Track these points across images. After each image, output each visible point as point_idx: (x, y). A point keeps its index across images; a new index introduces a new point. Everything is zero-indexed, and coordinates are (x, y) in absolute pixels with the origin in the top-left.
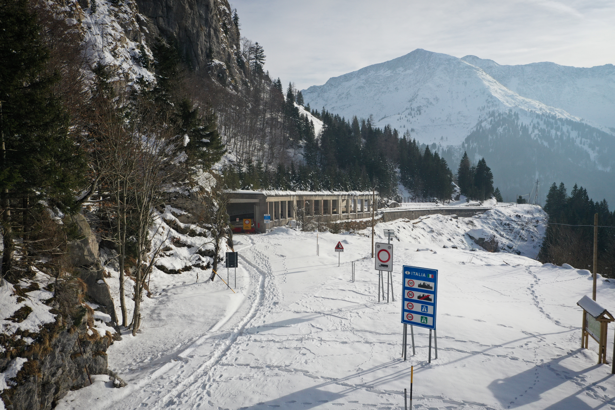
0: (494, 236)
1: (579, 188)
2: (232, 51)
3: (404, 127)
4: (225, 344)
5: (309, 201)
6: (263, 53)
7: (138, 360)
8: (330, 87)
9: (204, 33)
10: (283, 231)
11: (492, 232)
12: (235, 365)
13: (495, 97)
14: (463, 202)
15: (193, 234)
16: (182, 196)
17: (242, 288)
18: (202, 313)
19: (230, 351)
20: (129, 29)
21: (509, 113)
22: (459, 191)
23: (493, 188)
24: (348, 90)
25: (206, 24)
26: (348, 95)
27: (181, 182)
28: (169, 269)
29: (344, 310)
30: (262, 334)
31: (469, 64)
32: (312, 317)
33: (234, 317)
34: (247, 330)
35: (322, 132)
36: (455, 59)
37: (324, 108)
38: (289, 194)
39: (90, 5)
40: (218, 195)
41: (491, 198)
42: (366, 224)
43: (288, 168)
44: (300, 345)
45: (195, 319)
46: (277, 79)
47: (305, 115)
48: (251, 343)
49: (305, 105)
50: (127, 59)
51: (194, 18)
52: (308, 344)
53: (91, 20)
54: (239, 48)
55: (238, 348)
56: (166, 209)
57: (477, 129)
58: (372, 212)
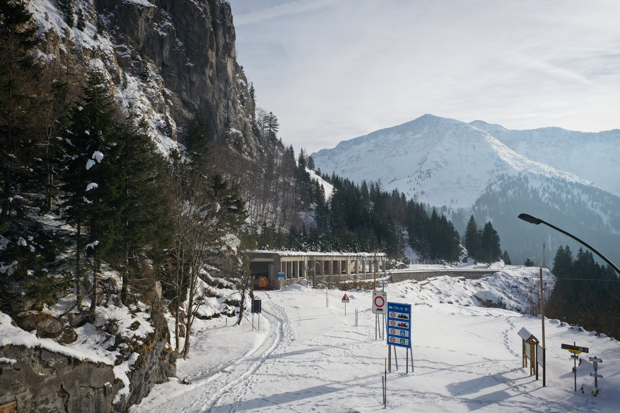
0: (502, 298)
1: (584, 251)
2: (248, 120)
3: (414, 189)
4: (257, 364)
5: (319, 261)
6: (277, 121)
8: (340, 150)
9: (223, 105)
10: (296, 288)
11: (500, 294)
12: (266, 374)
13: (504, 161)
14: (470, 265)
15: (221, 286)
16: (213, 254)
17: (264, 330)
19: (261, 367)
20: (155, 102)
21: (519, 176)
22: (466, 253)
23: (500, 251)
24: (358, 153)
25: (225, 96)
26: (358, 158)
27: (211, 242)
28: (202, 315)
29: (348, 344)
30: (284, 358)
31: (477, 129)
32: (322, 348)
33: (261, 349)
34: (272, 356)
35: (332, 195)
36: (463, 124)
37: (334, 172)
38: (300, 255)
39: (122, 82)
40: (241, 254)
41: (499, 261)
42: (374, 284)
43: (300, 230)
44: (313, 364)
45: (230, 349)
46: (289, 146)
47: (316, 180)
48: (276, 363)
49: (316, 169)
50: (153, 129)
51: (214, 92)
52: (319, 363)
53: (123, 95)
54: (255, 117)
55: (267, 365)
57: (487, 192)
58: (380, 273)
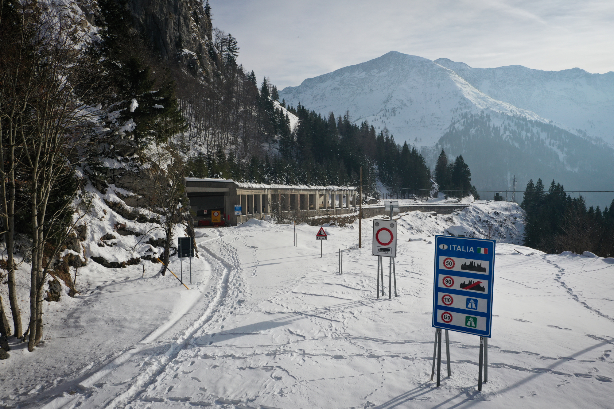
0: (474, 233)
1: (556, 184)
2: (204, 42)
4: (159, 362)
5: (284, 195)
6: (236, 45)
7: (21, 391)
8: (305, 88)
9: (173, 21)
10: (256, 223)
11: (472, 229)
12: (165, 400)
13: (468, 99)
14: (441, 199)
15: (143, 219)
16: (129, 173)
17: (199, 283)
18: (138, 316)
19: (163, 375)
20: (90, 13)
21: (481, 114)
22: (437, 188)
23: (470, 186)
24: (324, 91)
25: (175, 11)
26: (323, 96)
27: (127, 157)
28: (110, 262)
29: (333, 309)
30: (216, 346)
31: (442, 67)
32: (290, 319)
33: (181, 322)
34: (196, 339)
35: (298, 126)
36: (429, 61)
37: (299, 104)
38: (263, 187)
41: (469, 195)
42: (344, 220)
43: (262, 161)
44: (272, 363)
45: (127, 324)
46: (251, 72)
47: (280, 109)
48: (198, 360)
49: (281, 100)
50: (88, 43)
51: (162, 4)
52: (284, 361)
54: (211, 39)
55: (178, 368)
56: (108, 189)
57: (450, 130)
58: (351, 208)
